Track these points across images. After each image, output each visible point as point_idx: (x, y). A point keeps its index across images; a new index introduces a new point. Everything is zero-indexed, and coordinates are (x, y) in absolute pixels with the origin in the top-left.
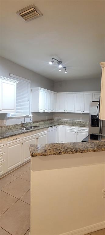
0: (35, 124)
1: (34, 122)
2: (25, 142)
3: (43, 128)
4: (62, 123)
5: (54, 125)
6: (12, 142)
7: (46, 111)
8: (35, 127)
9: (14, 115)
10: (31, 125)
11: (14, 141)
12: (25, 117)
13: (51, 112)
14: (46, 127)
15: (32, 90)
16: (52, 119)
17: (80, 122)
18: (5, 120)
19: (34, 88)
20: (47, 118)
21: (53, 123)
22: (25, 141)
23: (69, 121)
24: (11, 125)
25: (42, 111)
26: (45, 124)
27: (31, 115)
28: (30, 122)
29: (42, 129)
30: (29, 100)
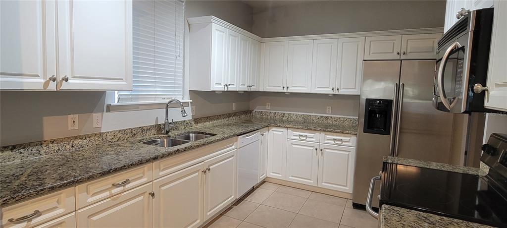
0: (200, 127)
1: (197, 120)
2: (163, 188)
3: (223, 139)
4: (275, 121)
5: (256, 128)
6: (107, 194)
7: (231, 88)
8: (200, 134)
9: (131, 99)
10: (188, 129)
11: (116, 190)
12: (167, 106)
13: (244, 92)
14: (232, 136)
15: (189, 25)
16: (248, 112)
17: (327, 118)
18: (96, 115)
19: (196, 20)
20: (234, 109)
21: (249, 121)
22: (161, 186)
23: (294, 117)
24: (119, 131)
25: (220, 88)
26: (228, 125)
27: (187, 99)
28: (186, 119)
29: (219, 140)
30: (182, 55)
